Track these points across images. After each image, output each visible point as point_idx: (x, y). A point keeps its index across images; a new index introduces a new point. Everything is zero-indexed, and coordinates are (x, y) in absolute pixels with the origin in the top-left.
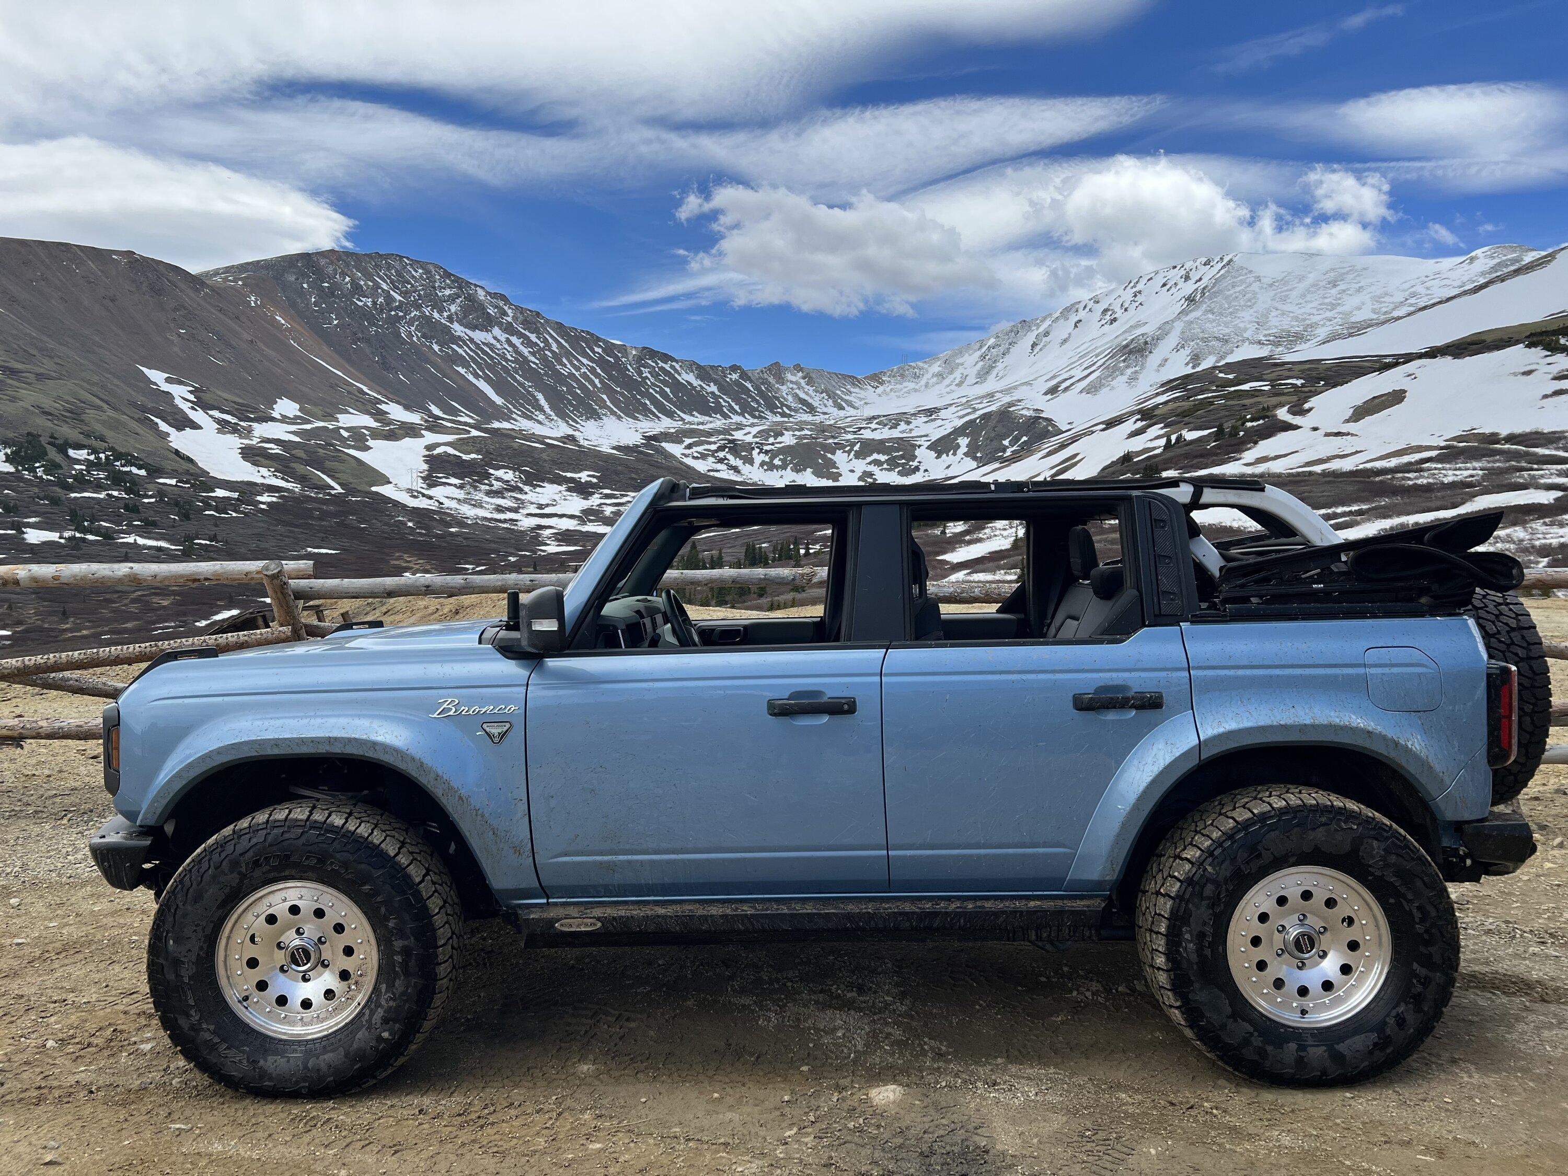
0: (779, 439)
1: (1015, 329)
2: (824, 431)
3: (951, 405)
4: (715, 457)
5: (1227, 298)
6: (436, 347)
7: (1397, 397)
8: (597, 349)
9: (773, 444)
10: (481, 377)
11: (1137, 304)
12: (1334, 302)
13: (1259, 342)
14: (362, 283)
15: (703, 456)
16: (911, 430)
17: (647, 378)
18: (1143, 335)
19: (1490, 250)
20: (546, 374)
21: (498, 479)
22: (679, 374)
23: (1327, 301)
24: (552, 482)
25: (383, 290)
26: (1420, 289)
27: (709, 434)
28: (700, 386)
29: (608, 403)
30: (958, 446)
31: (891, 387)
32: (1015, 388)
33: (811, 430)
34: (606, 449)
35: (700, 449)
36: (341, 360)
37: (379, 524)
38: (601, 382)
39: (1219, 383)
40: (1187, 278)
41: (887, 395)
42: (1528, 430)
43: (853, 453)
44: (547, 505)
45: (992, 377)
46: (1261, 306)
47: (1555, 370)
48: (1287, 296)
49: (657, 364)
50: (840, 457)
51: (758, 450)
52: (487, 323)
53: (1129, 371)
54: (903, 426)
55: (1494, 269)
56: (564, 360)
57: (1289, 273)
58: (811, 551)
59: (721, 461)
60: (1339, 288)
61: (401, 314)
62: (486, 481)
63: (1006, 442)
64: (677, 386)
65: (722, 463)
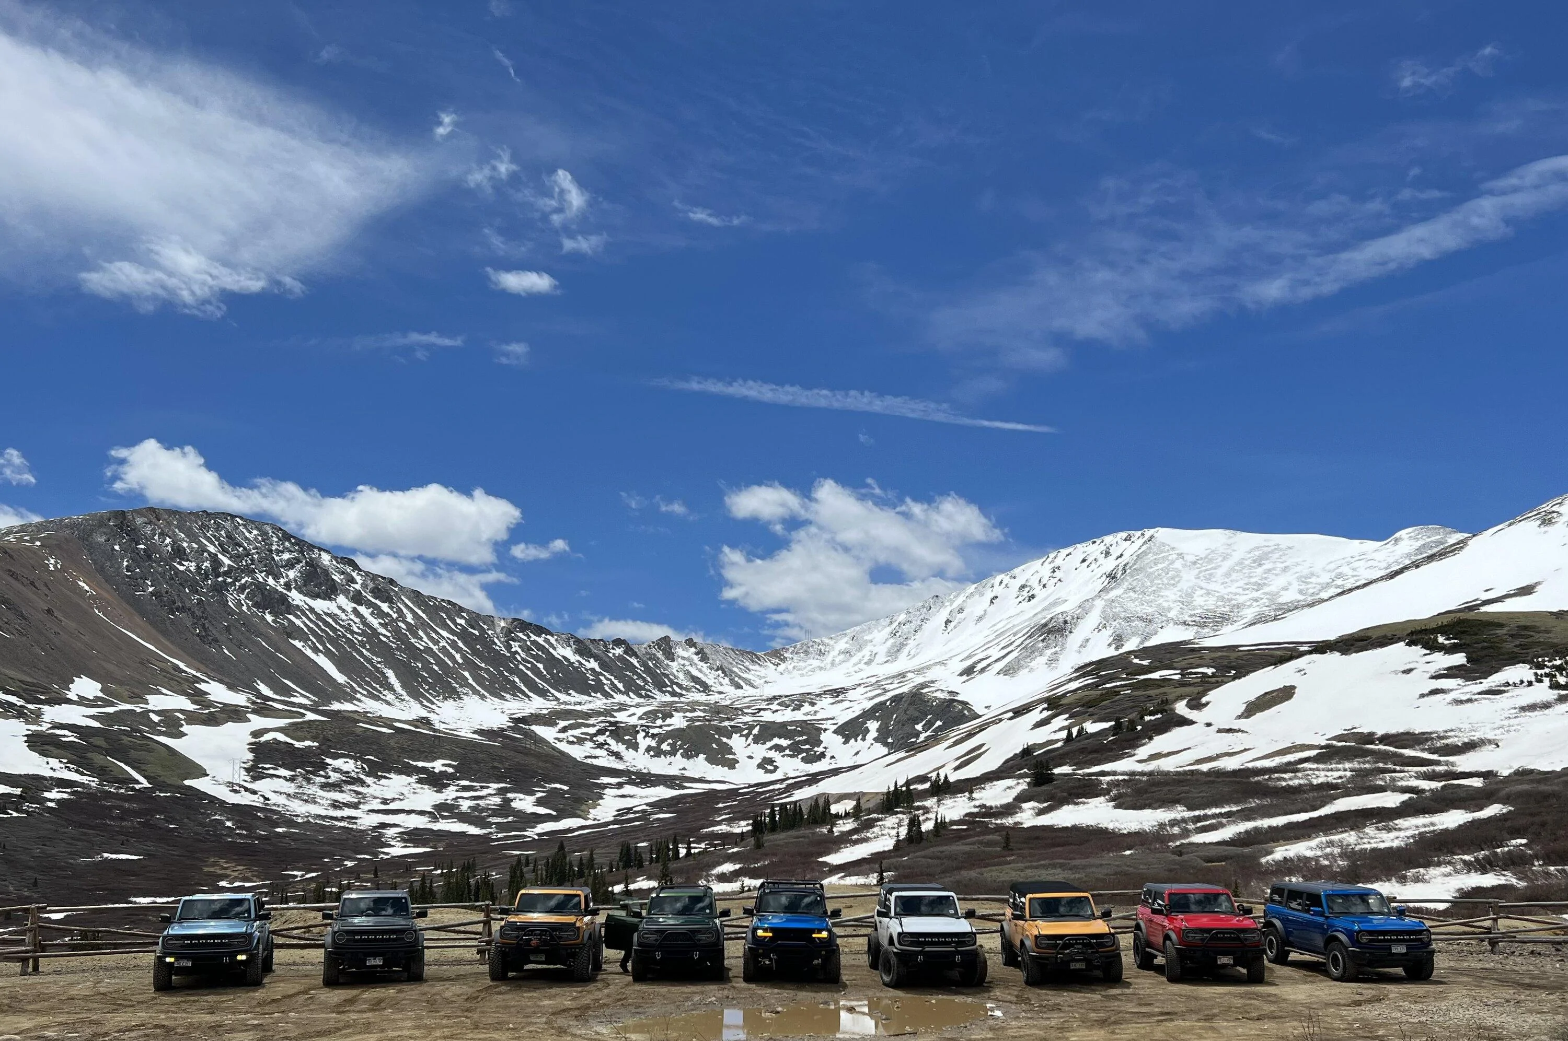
0: (668, 721)
1: (927, 605)
2: (719, 713)
3: (860, 685)
4: (594, 742)
5: (1149, 575)
6: (269, 618)
7: (1286, 693)
8: (459, 621)
9: (660, 727)
10: (321, 652)
11: (1056, 580)
12: (1260, 582)
13: (1185, 623)
14: (185, 545)
15: (580, 741)
16: (816, 712)
17: (516, 652)
18: (1062, 613)
19: (1413, 531)
20: (399, 648)
21: (335, 770)
22: (554, 649)
23: (1253, 580)
24: (400, 772)
25: (210, 553)
26: (1346, 570)
27: (587, 715)
28: (578, 661)
29: (471, 681)
30: (867, 731)
31: (793, 664)
32: (928, 667)
33: (704, 711)
34: (466, 733)
35: (577, 732)
36: (154, 631)
37: (192, 824)
38: (463, 657)
39: (1129, 671)
40: (1107, 554)
41: (789, 672)
42: (1401, 730)
43: (751, 737)
44: (393, 800)
45: (903, 655)
46: (1184, 585)
47: (1433, 669)
48: (1211, 575)
49: (529, 637)
50: (737, 742)
51: (643, 734)
52: (330, 591)
53: (1049, 652)
54: (807, 708)
55: (1419, 550)
56: (421, 633)
57: (1213, 551)
58: (693, 851)
59: (600, 746)
60: (1264, 567)
61: (229, 580)
62: (322, 773)
63: (919, 727)
64: (552, 661)
65: (601, 748)
